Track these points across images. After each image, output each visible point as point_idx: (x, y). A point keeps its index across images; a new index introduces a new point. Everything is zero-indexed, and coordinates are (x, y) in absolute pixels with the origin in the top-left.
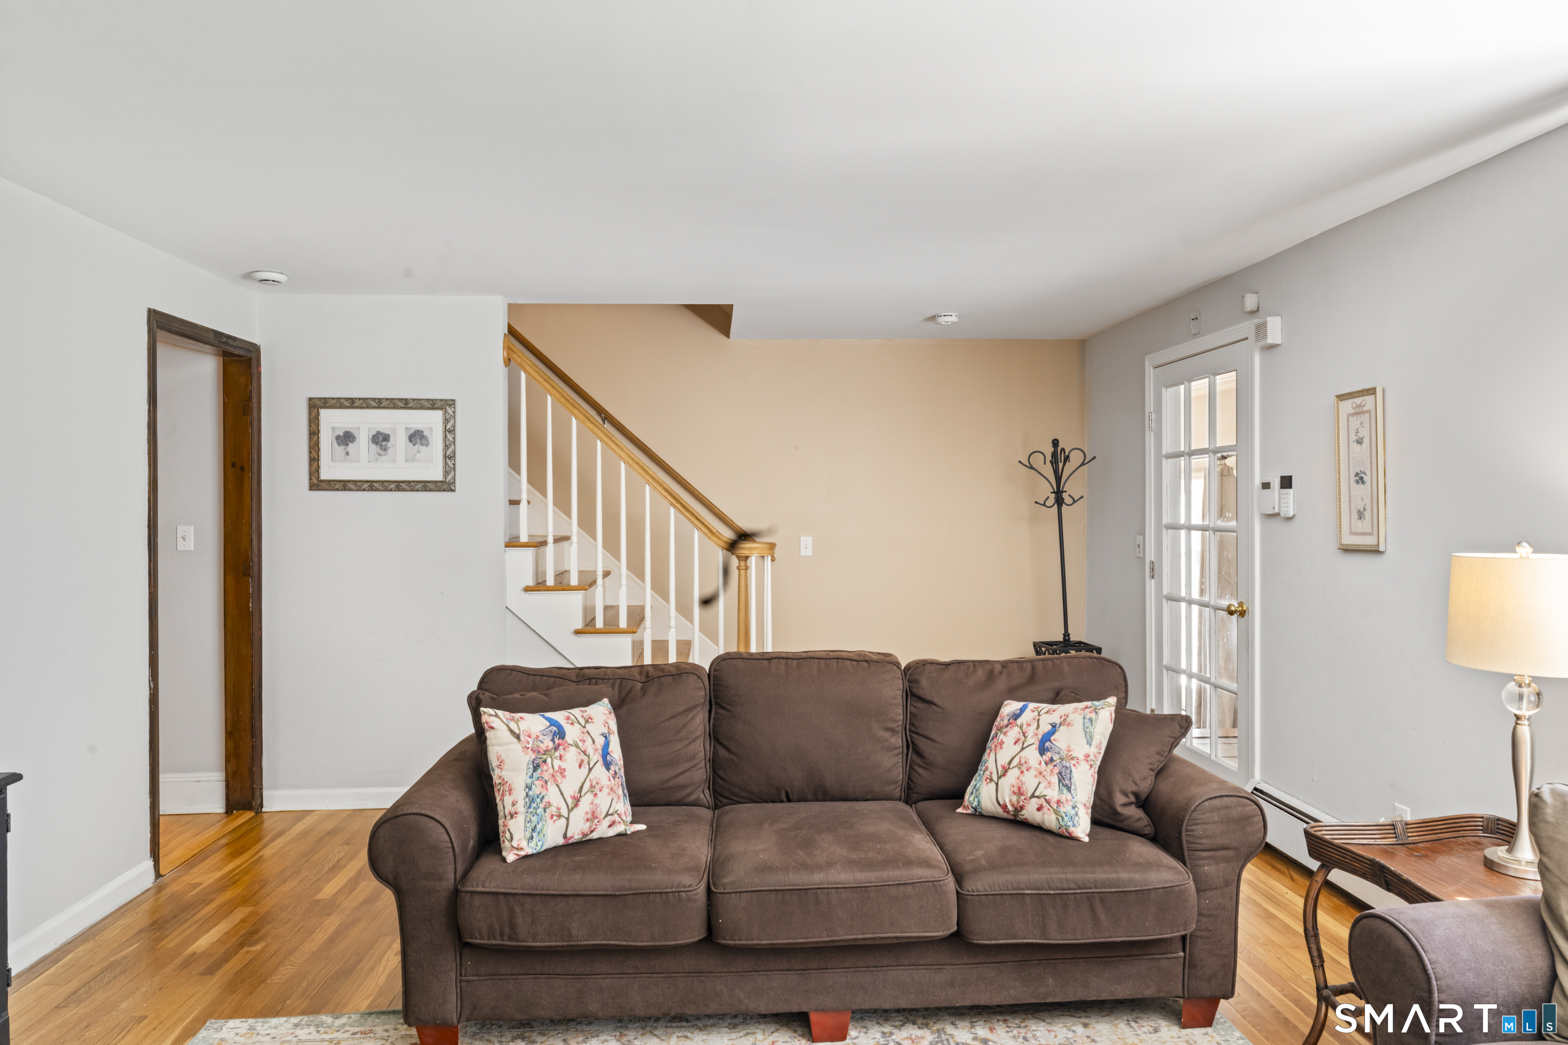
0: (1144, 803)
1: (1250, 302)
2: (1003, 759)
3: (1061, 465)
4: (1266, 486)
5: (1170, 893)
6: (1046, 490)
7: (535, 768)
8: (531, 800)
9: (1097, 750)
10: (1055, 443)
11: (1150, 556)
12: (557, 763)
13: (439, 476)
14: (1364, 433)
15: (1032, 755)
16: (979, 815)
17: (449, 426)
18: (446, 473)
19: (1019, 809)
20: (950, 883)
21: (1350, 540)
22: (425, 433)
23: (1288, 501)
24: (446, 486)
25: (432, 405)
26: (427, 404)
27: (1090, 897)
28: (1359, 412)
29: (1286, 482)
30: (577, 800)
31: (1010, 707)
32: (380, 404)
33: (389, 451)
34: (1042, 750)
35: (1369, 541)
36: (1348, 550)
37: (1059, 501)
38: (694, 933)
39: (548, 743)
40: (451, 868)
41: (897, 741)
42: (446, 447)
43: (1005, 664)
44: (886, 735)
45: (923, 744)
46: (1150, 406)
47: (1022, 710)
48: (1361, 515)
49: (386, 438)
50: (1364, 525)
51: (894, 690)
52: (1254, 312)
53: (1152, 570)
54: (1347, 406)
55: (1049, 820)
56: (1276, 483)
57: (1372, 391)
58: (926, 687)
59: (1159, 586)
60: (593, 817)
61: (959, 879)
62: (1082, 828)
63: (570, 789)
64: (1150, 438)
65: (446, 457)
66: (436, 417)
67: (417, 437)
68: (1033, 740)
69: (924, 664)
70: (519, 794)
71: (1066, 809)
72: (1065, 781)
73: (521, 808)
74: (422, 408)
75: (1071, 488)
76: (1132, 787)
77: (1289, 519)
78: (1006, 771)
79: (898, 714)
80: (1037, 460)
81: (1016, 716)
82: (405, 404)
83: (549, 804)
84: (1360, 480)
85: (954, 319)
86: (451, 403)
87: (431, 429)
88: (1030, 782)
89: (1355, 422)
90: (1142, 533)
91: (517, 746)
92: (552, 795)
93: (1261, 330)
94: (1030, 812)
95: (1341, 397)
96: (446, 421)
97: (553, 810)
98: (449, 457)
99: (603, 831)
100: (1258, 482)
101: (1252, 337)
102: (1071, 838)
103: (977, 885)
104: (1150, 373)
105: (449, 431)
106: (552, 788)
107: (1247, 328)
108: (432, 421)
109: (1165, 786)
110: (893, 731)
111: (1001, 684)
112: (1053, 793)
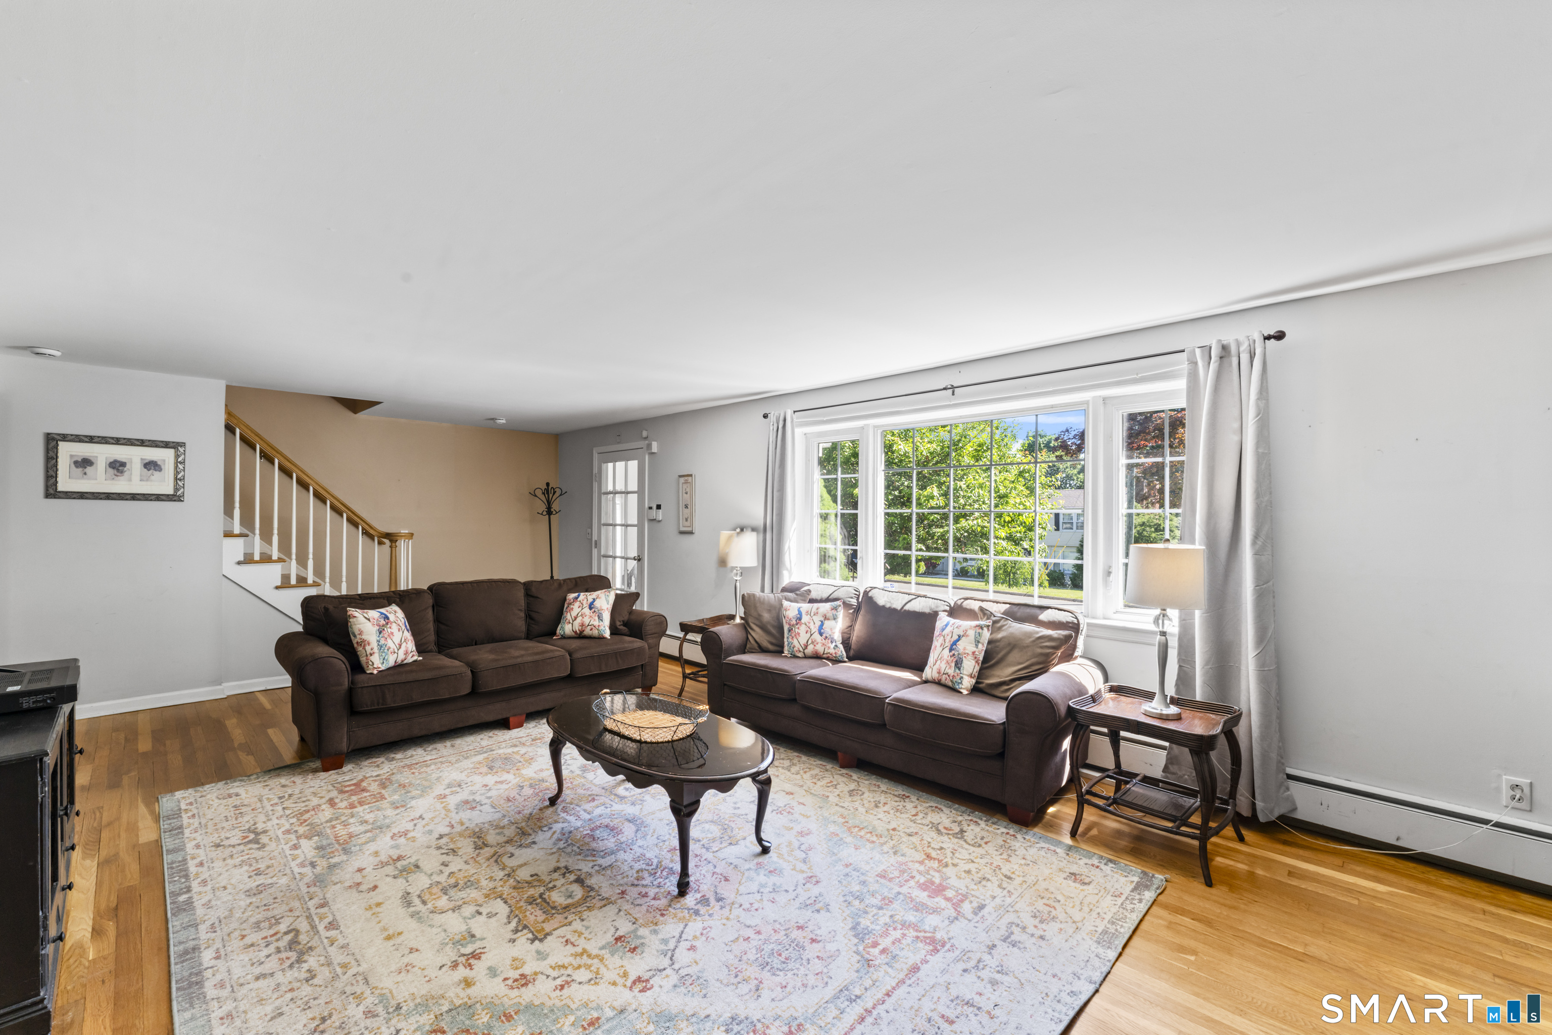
0: (625, 624)
1: (645, 434)
2: (574, 614)
3: (551, 496)
4: (650, 508)
5: (641, 649)
6: (543, 507)
7: (380, 633)
8: (380, 647)
9: (610, 606)
10: (548, 484)
11: (595, 537)
12: (389, 630)
13: (171, 491)
14: (688, 490)
15: (587, 611)
16: (564, 637)
17: (180, 460)
18: (176, 489)
19: (582, 632)
20: (568, 657)
21: (682, 529)
22: (159, 463)
23: (660, 515)
24: (175, 497)
25: (166, 445)
26: (162, 444)
27: (616, 653)
28: (686, 482)
29: (659, 507)
30: (400, 645)
31: (572, 596)
32: (117, 441)
33: (126, 474)
34: (591, 608)
35: (689, 529)
36: (682, 533)
37: (549, 513)
38: (466, 689)
39: (382, 622)
40: (346, 680)
41: (522, 615)
42: (177, 473)
43: (565, 580)
44: (519, 612)
45: (534, 615)
46: (595, 470)
47: (579, 596)
48: (687, 520)
49: (123, 464)
50: (688, 524)
51: (521, 594)
52: (646, 438)
53: (596, 544)
54: (682, 480)
55: (595, 633)
56: (655, 507)
57: (691, 475)
58: (534, 591)
59: (599, 551)
60: (406, 653)
61: (570, 655)
62: (607, 634)
63: (397, 641)
64: (595, 485)
65: (176, 479)
66: (169, 454)
67: (152, 466)
68: (585, 605)
69: (532, 582)
70: (374, 645)
71: (602, 628)
72: (600, 618)
73: (376, 650)
74: (157, 446)
75: (555, 506)
76: (622, 619)
77: (659, 521)
78: (576, 618)
79: (522, 602)
80: (539, 493)
81: (576, 598)
82: (142, 443)
83: (389, 648)
84: (686, 507)
85: (504, 421)
86: (183, 445)
87: (164, 461)
88: (587, 620)
89: (685, 486)
90: (591, 527)
91: (369, 624)
92: (390, 643)
93: (649, 446)
94: (588, 632)
95: (680, 476)
96: (177, 456)
97: (391, 650)
98: (178, 479)
99: (410, 660)
100: (647, 506)
101: (645, 448)
102: (604, 638)
103: (577, 655)
104: (596, 456)
105: (179, 463)
106: (389, 641)
107: (643, 444)
108: (166, 456)
109: (633, 617)
110: (521, 610)
111: (565, 588)
112: (596, 623)
